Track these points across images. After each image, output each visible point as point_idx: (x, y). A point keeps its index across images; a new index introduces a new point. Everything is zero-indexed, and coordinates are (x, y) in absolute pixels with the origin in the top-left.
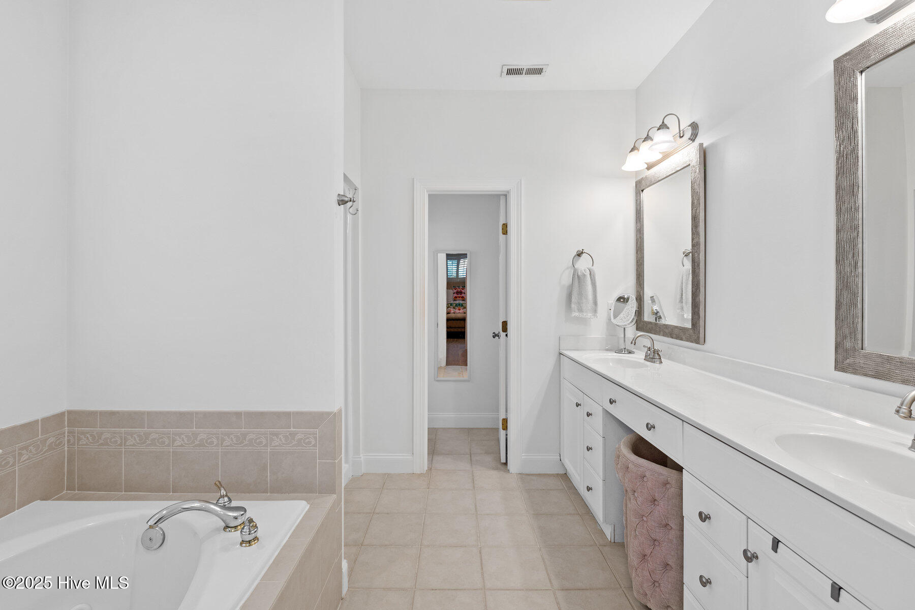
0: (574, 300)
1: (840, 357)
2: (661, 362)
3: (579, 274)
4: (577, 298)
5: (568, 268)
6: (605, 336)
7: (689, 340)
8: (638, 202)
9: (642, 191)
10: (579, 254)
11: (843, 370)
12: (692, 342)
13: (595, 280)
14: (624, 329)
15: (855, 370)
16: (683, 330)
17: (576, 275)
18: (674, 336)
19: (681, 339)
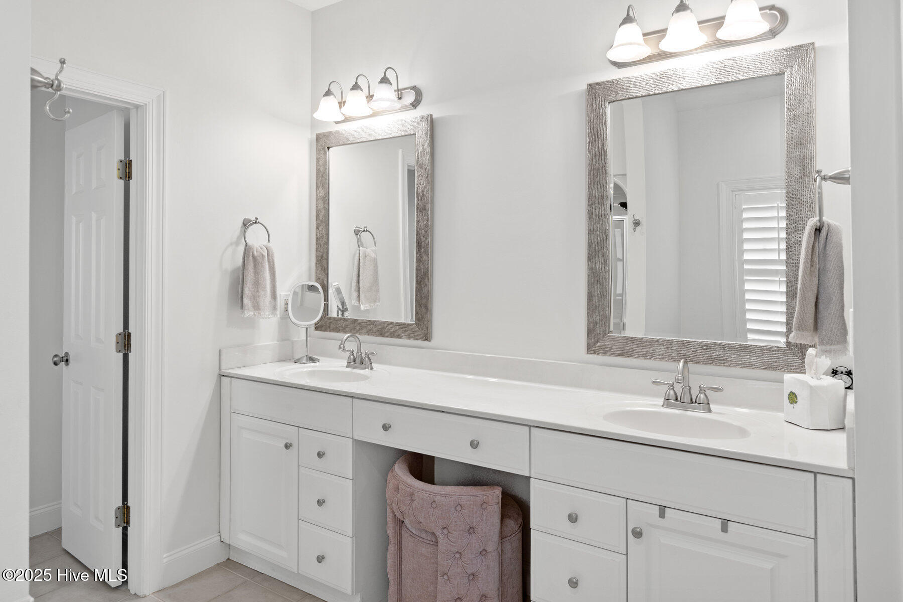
0: (247, 292)
1: (592, 341)
2: (372, 369)
3: (255, 253)
4: (251, 289)
5: (231, 244)
6: (276, 342)
7: (412, 335)
8: (321, 162)
9: (328, 148)
10: (246, 224)
11: (595, 352)
12: (416, 339)
13: (274, 265)
14: (307, 329)
15: (604, 351)
16: (404, 326)
17: (251, 256)
18: (387, 334)
19: (399, 337)
